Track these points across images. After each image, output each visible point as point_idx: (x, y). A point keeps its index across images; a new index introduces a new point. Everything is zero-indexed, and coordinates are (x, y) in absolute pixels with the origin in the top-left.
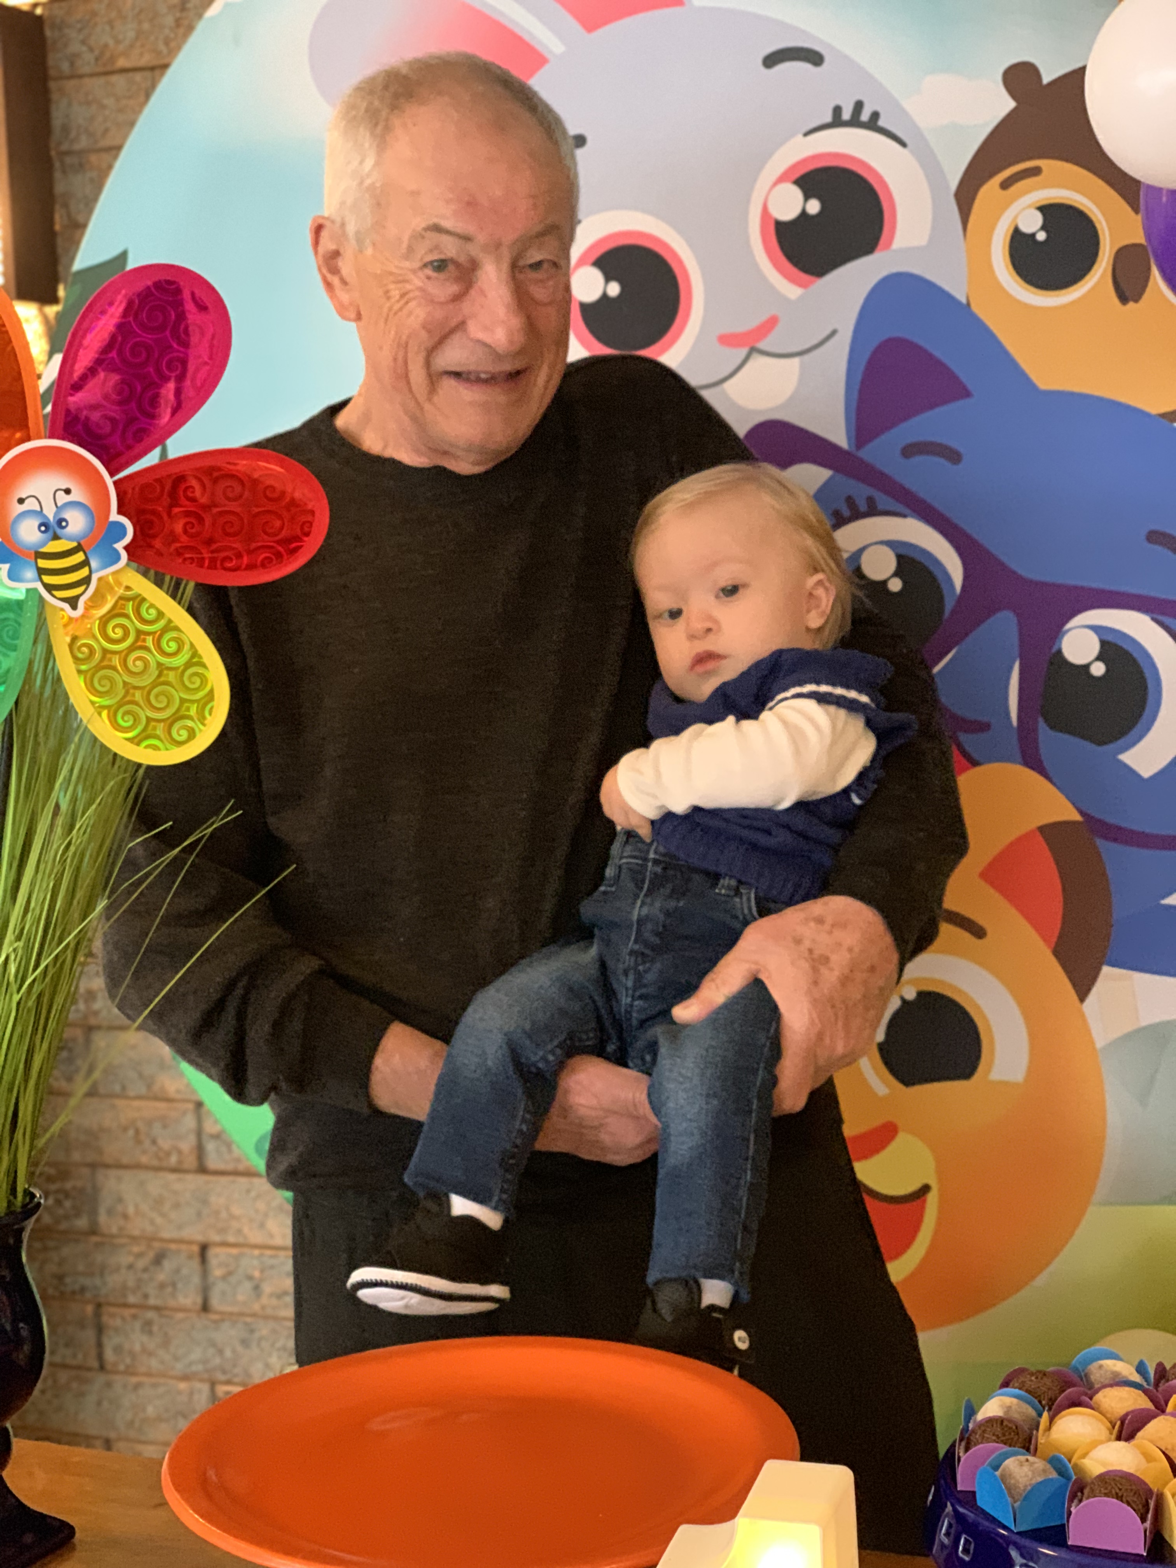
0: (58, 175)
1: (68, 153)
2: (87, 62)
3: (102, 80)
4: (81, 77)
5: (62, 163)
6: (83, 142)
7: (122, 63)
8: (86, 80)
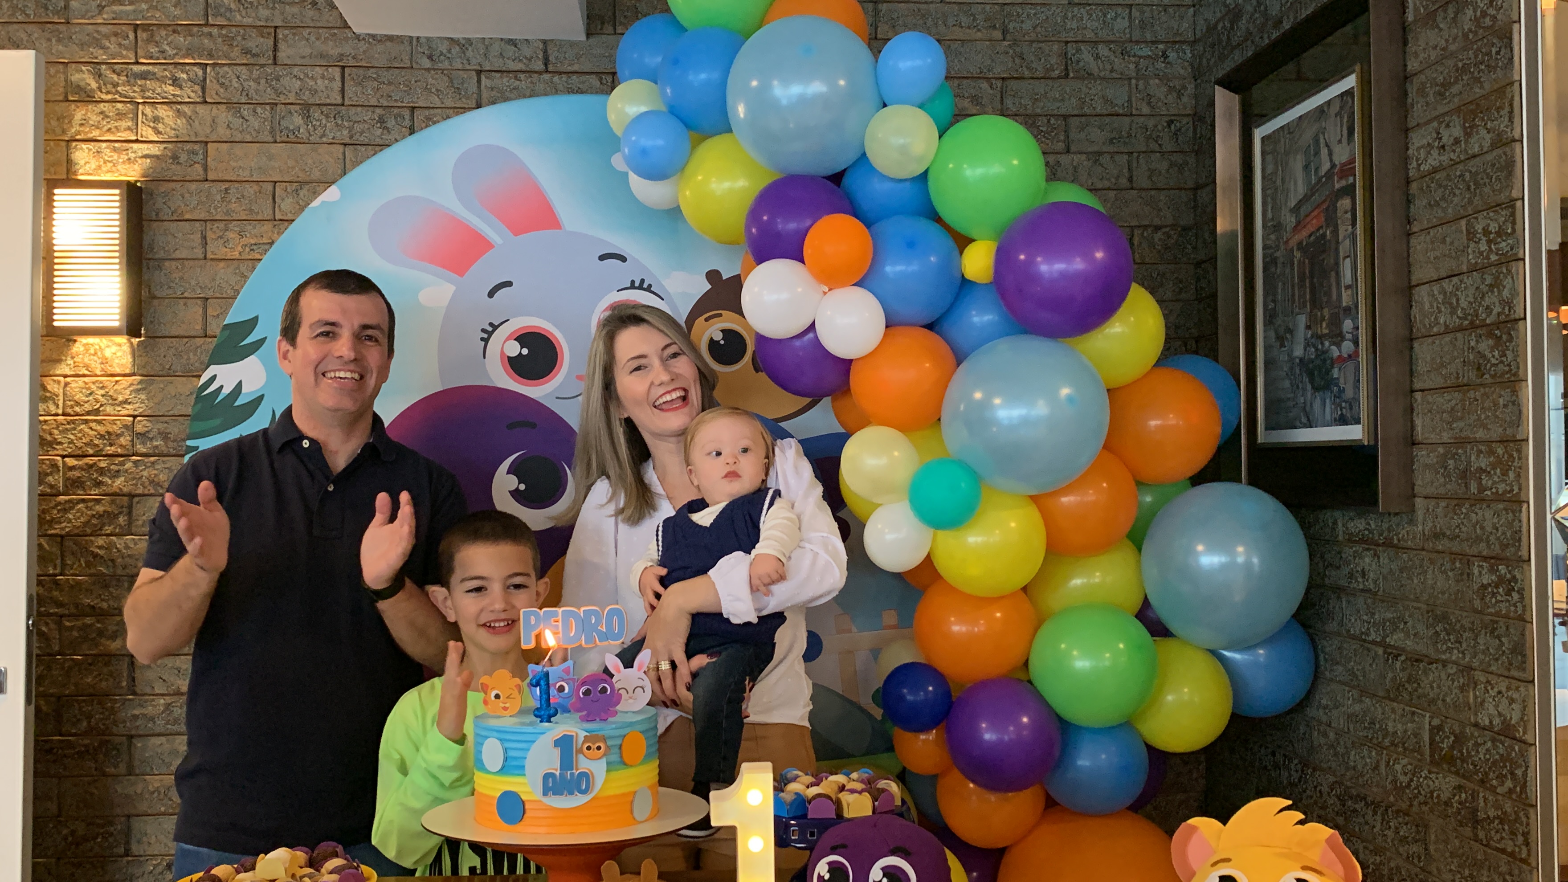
0: (144, 270)
1: (149, 259)
2: (165, 214)
3: (175, 224)
4: (163, 221)
5: (148, 265)
6: (162, 255)
7: (187, 217)
8: (166, 223)
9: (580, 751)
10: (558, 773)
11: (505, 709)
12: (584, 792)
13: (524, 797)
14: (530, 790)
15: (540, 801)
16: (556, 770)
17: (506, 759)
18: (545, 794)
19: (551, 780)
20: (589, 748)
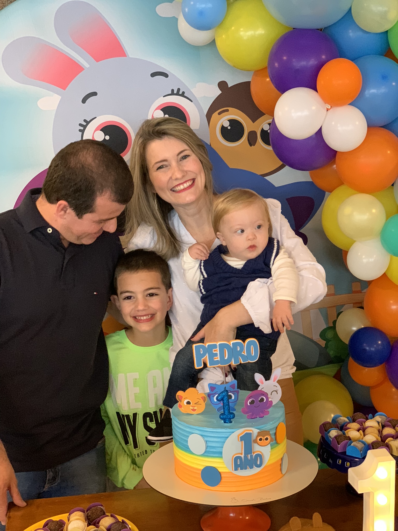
9: (255, 441)
10: (243, 456)
11: (194, 410)
12: (259, 466)
13: (220, 470)
14: (225, 466)
15: (231, 472)
16: (241, 454)
17: (207, 447)
18: (236, 469)
19: (239, 460)
20: (261, 440)
